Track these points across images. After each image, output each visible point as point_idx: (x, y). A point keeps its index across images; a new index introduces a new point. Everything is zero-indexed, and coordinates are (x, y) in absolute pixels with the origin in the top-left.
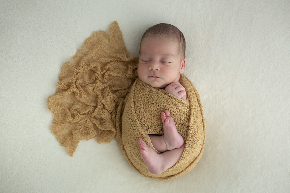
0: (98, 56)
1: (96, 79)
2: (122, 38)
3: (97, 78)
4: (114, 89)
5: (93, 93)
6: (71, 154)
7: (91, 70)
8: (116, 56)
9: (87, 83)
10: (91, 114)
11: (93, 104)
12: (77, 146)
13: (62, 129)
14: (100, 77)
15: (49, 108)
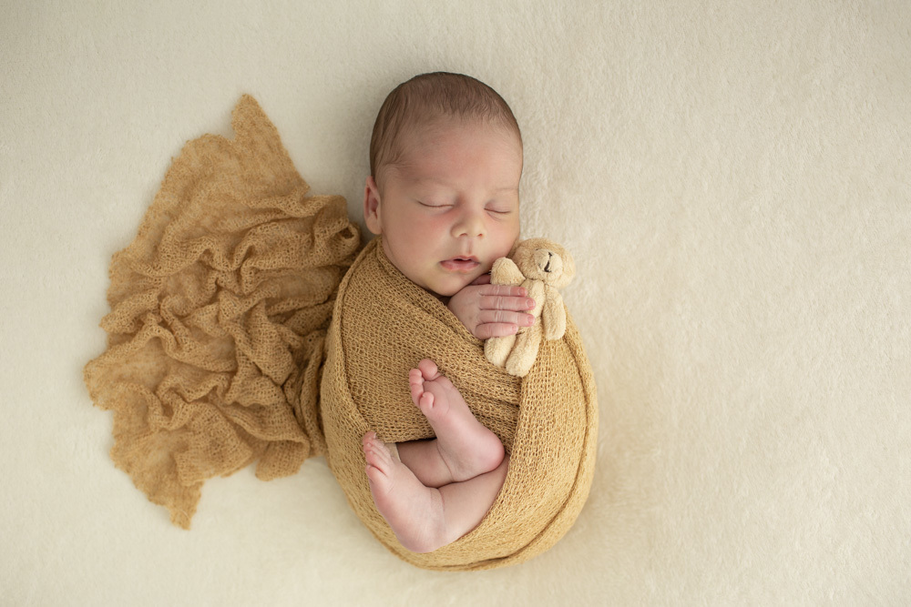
0: (216, 213)
1: (219, 288)
2: (279, 145)
3: (222, 285)
4: (284, 307)
5: (217, 332)
6: (184, 523)
7: (200, 262)
8: (268, 206)
9: (194, 305)
10: (224, 395)
11: (225, 366)
12: (200, 496)
13: (146, 452)
14: (228, 281)
15: (93, 396)
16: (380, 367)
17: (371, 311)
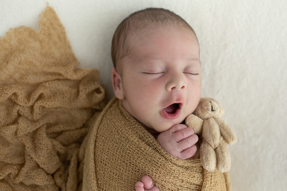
0: (23, 72)
1: (19, 115)
2: (65, 38)
3: (22, 114)
4: (57, 129)
5: (15, 141)
7: (10, 99)
8: (55, 71)
10: (14, 178)
11: (17, 161)
14: (26, 112)
16: (116, 175)
17: (114, 140)
